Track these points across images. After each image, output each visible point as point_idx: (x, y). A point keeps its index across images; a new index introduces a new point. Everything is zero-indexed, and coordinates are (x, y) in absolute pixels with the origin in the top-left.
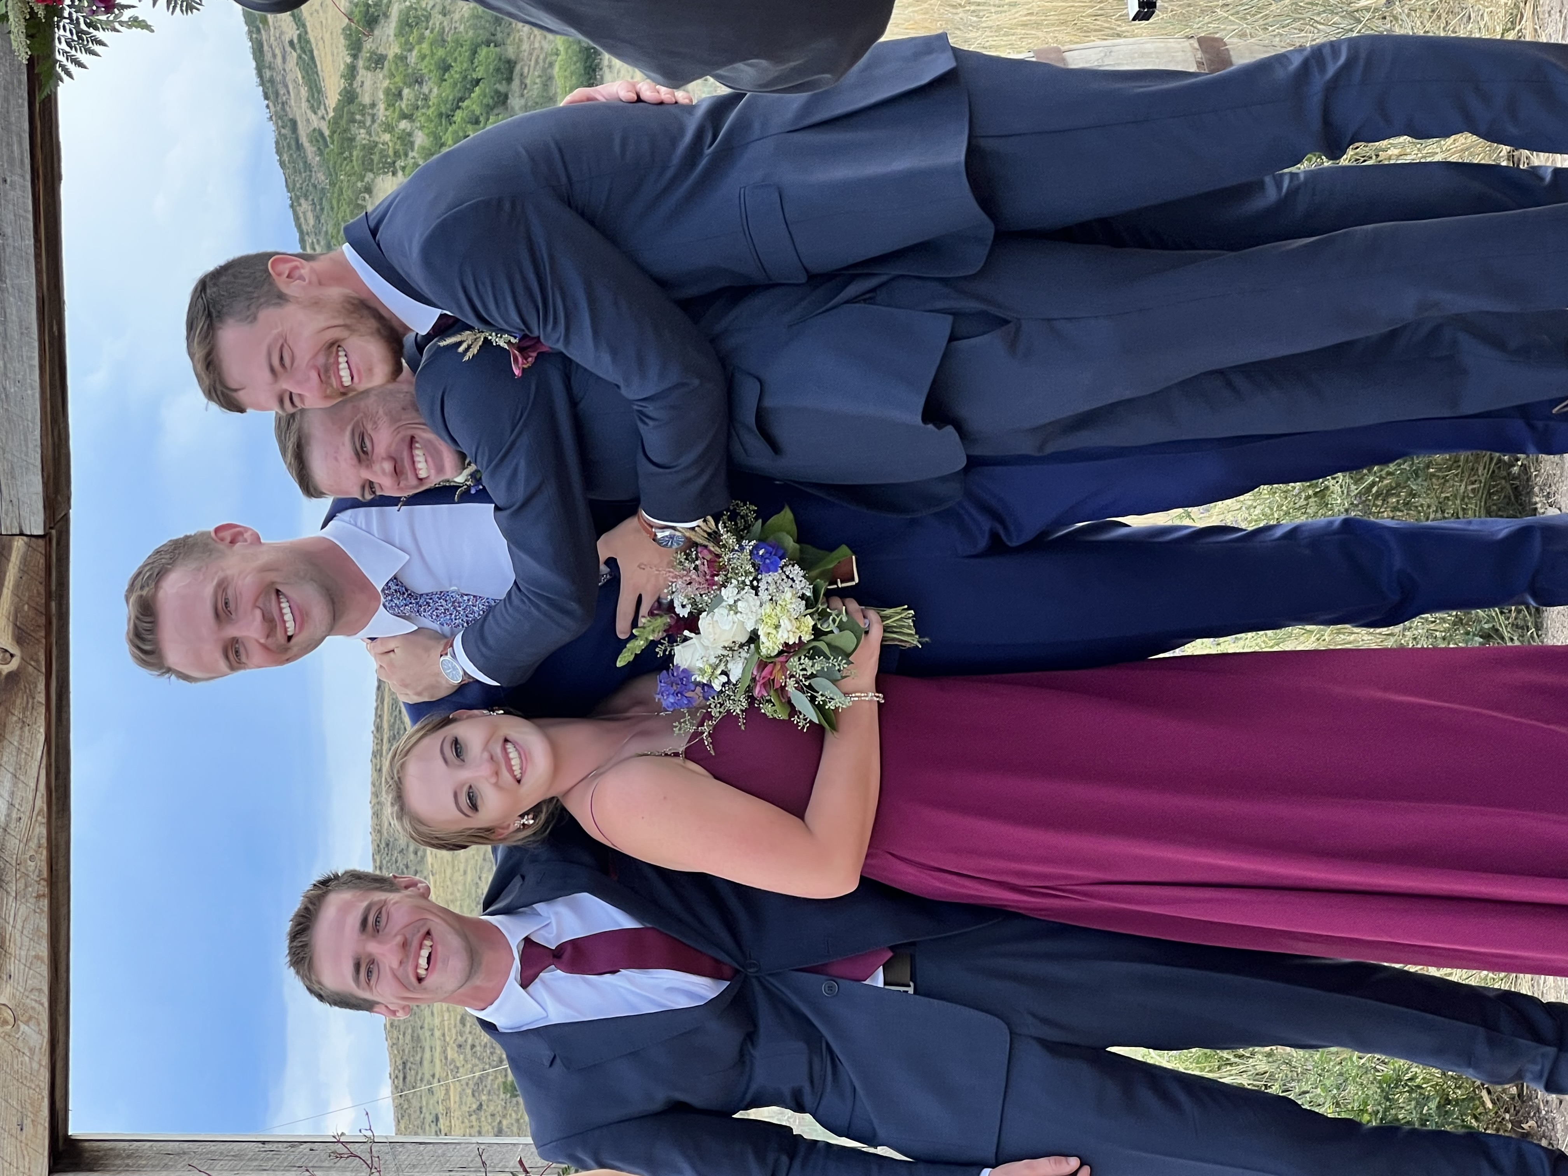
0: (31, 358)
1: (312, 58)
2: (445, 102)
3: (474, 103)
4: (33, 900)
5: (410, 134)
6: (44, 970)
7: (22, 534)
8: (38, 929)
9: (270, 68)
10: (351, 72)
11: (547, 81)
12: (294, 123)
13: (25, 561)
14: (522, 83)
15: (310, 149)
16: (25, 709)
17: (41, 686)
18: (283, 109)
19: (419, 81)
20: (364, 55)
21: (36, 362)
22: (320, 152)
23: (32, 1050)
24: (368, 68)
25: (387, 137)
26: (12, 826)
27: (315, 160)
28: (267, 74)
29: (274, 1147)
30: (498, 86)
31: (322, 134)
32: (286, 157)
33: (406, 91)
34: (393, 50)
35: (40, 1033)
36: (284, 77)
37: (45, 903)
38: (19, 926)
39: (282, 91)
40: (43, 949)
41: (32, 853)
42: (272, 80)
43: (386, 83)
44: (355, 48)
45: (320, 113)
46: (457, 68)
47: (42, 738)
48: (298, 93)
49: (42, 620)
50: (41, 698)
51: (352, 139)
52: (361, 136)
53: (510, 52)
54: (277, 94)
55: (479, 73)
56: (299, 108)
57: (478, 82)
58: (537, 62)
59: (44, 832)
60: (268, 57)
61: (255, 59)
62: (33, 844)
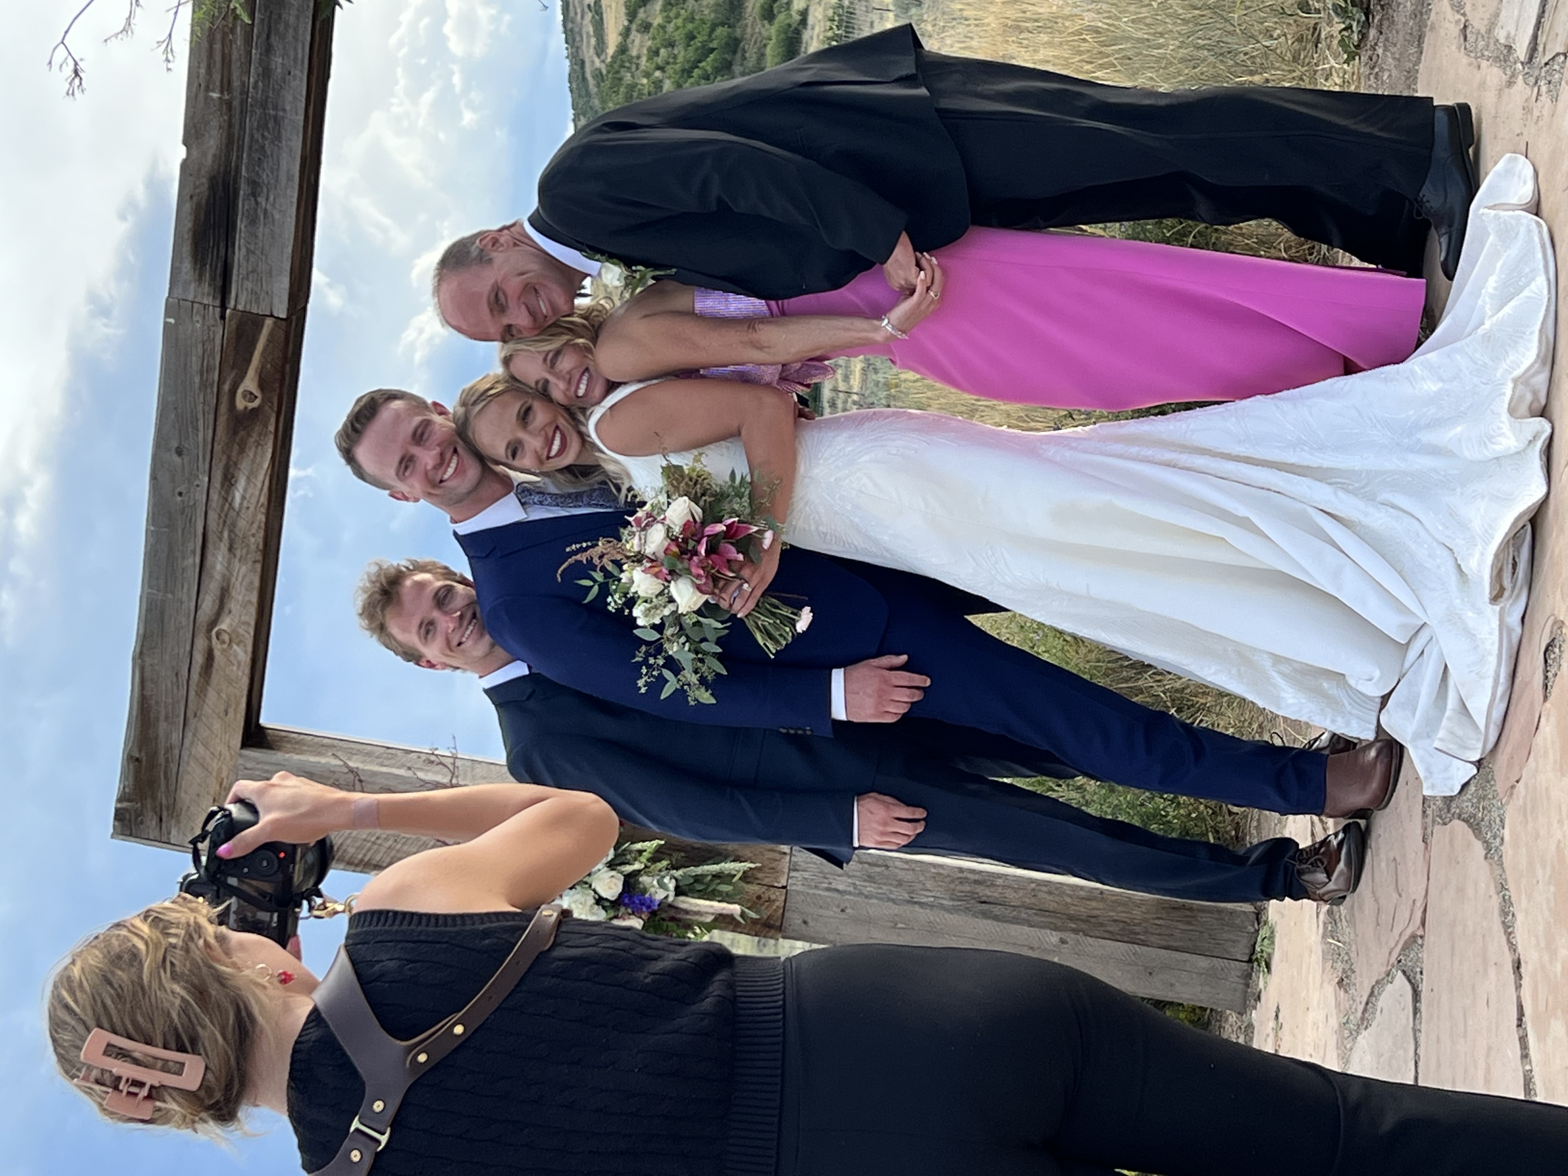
0: (292, 197)
1: (602, 19)
2: (688, 62)
3: (707, 65)
4: (250, 563)
5: (661, 81)
6: (253, 610)
7: (272, 316)
8: (251, 583)
9: (573, 22)
10: (626, 33)
11: (761, 56)
12: (583, 63)
13: (271, 334)
14: (743, 55)
15: (591, 81)
16: (260, 435)
17: (273, 420)
18: (577, 52)
19: (671, 45)
20: (638, 21)
21: (295, 200)
22: (598, 86)
23: (239, 663)
24: (638, 31)
25: (645, 81)
26: (243, 511)
27: (593, 89)
28: (570, 25)
29: (393, 751)
30: (726, 56)
31: (601, 73)
32: (574, 86)
33: (663, 51)
34: (657, 21)
35: (246, 652)
36: (581, 29)
37: (259, 566)
38: (240, 579)
39: (578, 39)
40: (254, 598)
41: (253, 531)
42: (572, 30)
43: (649, 43)
44: (632, 15)
45: (603, 57)
46: (700, 38)
47: (269, 455)
48: (588, 42)
49: (278, 376)
50: (272, 428)
51: (621, 79)
52: (628, 78)
53: (738, 33)
54: (574, 40)
55: (714, 44)
56: (588, 53)
57: (712, 50)
58: (755, 43)
59: (264, 519)
60: (572, 14)
61: (563, 14)
62: (255, 526)
